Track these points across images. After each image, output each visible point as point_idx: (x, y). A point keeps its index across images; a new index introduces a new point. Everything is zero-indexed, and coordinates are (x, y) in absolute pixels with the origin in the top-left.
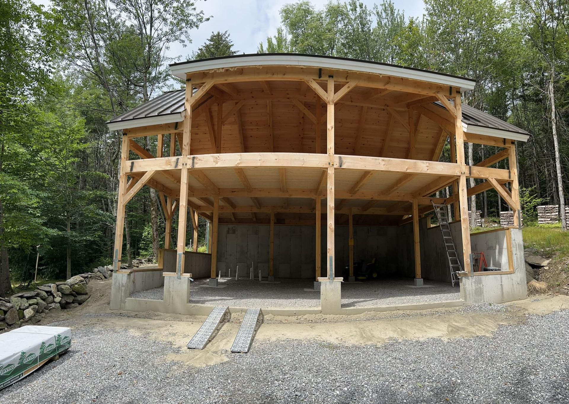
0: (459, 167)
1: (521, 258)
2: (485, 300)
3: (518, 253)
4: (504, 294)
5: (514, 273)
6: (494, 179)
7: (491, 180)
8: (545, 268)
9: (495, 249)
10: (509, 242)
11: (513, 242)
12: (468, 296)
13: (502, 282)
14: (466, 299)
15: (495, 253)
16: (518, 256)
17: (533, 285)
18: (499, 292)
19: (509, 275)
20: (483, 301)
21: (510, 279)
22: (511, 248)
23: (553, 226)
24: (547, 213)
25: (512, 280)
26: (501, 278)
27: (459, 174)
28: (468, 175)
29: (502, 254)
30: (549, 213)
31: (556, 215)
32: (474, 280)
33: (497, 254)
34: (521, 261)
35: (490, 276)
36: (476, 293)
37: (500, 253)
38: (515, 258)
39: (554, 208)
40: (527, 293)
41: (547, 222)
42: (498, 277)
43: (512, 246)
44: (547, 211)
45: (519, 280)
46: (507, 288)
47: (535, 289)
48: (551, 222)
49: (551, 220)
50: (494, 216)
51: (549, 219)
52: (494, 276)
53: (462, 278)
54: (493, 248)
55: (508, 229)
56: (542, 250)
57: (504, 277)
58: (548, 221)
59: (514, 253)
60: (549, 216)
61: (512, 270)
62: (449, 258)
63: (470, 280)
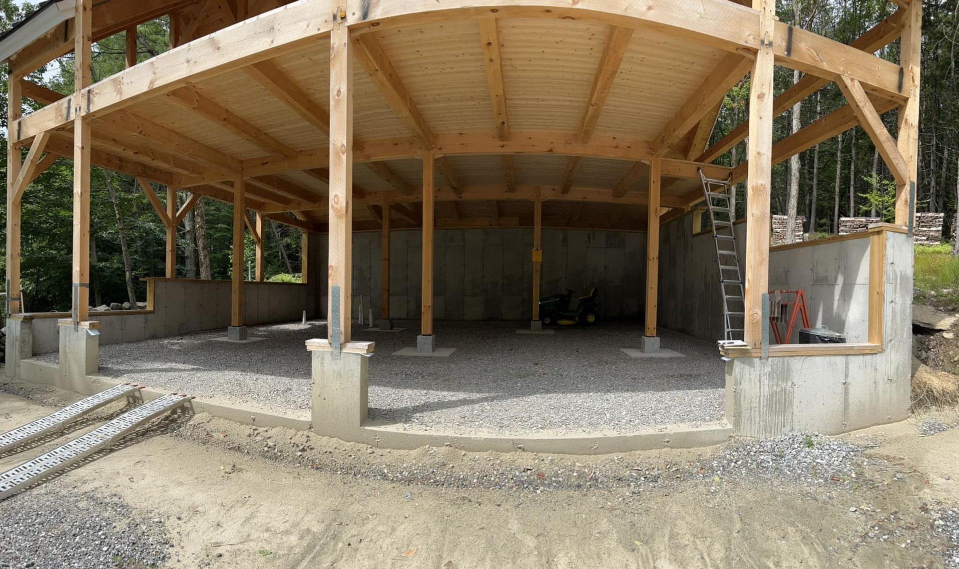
0: (756, 19)
1: (903, 312)
2: (796, 427)
3: (899, 301)
4: (851, 408)
5: (882, 351)
6: (857, 84)
7: (848, 82)
8: (945, 335)
9: (833, 285)
10: (876, 267)
11: (888, 268)
12: (745, 415)
13: (846, 376)
14: (737, 422)
15: (832, 293)
16: (898, 308)
17: (926, 383)
18: (837, 403)
19: (868, 358)
20: (788, 428)
21: (869, 368)
22: (881, 284)
23: (931, 249)
24: (923, 226)
25: (876, 369)
26: (847, 364)
27: (752, 43)
28: (783, 53)
29: (850, 297)
30: (926, 226)
31: (938, 231)
32: (768, 369)
33: (837, 297)
34: (903, 320)
35: (818, 359)
36: (769, 406)
37: (847, 294)
38: (888, 310)
39: (937, 218)
40: (909, 403)
41: (919, 242)
42: (840, 361)
43: (884, 278)
44: (923, 222)
45: (893, 369)
46: (859, 391)
47: (930, 393)
48: (928, 242)
49: (928, 239)
50: (824, 231)
51: (925, 238)
52: (828, 358)
53: (732, 361)
54: (826, 282)
55: (879, 233)
56: (933, 292)
57: (856, 362)
58: (922, 240)
59: (888, 297)
60: (925, 231)
61: (876, 344)
62: (725, 297)
63: (758, 368)
